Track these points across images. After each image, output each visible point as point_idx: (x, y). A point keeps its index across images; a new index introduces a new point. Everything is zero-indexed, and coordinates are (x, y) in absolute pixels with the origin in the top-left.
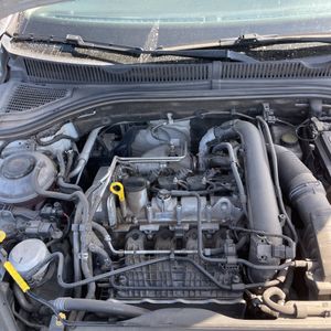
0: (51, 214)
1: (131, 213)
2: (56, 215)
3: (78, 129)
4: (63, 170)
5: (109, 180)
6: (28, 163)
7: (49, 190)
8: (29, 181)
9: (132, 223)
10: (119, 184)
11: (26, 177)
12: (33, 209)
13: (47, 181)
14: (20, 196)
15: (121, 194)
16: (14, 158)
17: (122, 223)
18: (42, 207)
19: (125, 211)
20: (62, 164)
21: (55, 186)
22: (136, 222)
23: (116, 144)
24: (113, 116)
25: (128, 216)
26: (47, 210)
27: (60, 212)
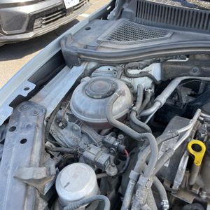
0: (113, 146)
1: (201, 184)
2: (118, 149)
3: (163, 72)
4: (139, 105)
5: (188, 134)
6: (110, 88)
7: (119, 120)
8: (104, 104)
9: (198, 195)
10: (202, 145)
11: (103, 100)
12: (99, 132)
13: (121, 110)
14: (92, 116)
15: (199, 157)
16: (99, 80)
17: (185, 190)
18: (107, 134)
19: (196, 178)
20: (140, 99)
21: (126, 119)
22: (204, 197)
23: (191, 99)
24: (204, 68)
25: (196, 185)
26: (111, 140)
27: (123, 147)
